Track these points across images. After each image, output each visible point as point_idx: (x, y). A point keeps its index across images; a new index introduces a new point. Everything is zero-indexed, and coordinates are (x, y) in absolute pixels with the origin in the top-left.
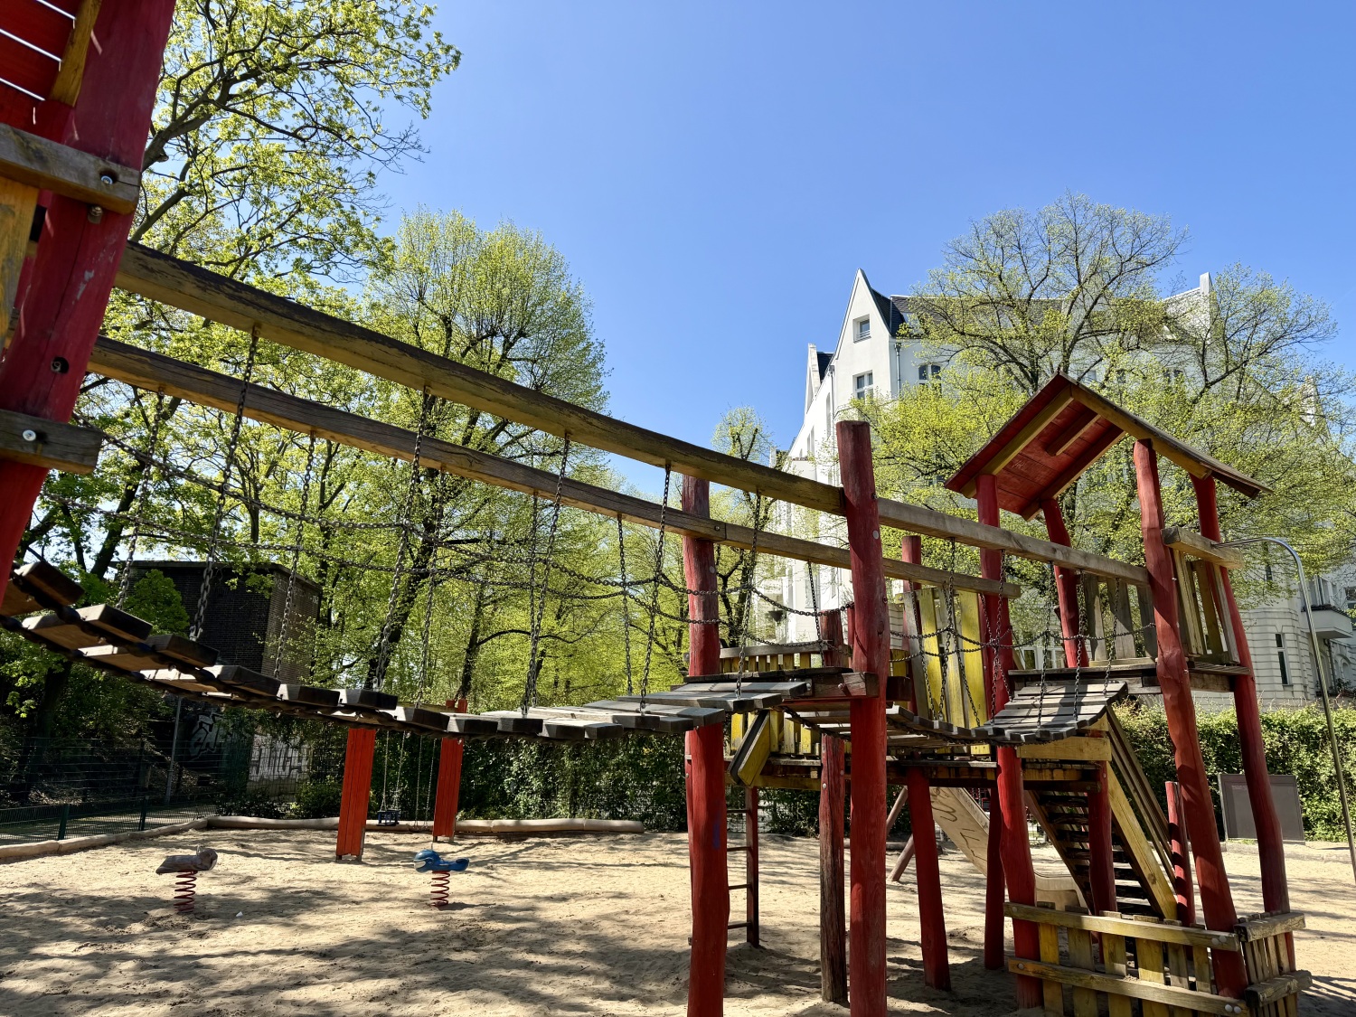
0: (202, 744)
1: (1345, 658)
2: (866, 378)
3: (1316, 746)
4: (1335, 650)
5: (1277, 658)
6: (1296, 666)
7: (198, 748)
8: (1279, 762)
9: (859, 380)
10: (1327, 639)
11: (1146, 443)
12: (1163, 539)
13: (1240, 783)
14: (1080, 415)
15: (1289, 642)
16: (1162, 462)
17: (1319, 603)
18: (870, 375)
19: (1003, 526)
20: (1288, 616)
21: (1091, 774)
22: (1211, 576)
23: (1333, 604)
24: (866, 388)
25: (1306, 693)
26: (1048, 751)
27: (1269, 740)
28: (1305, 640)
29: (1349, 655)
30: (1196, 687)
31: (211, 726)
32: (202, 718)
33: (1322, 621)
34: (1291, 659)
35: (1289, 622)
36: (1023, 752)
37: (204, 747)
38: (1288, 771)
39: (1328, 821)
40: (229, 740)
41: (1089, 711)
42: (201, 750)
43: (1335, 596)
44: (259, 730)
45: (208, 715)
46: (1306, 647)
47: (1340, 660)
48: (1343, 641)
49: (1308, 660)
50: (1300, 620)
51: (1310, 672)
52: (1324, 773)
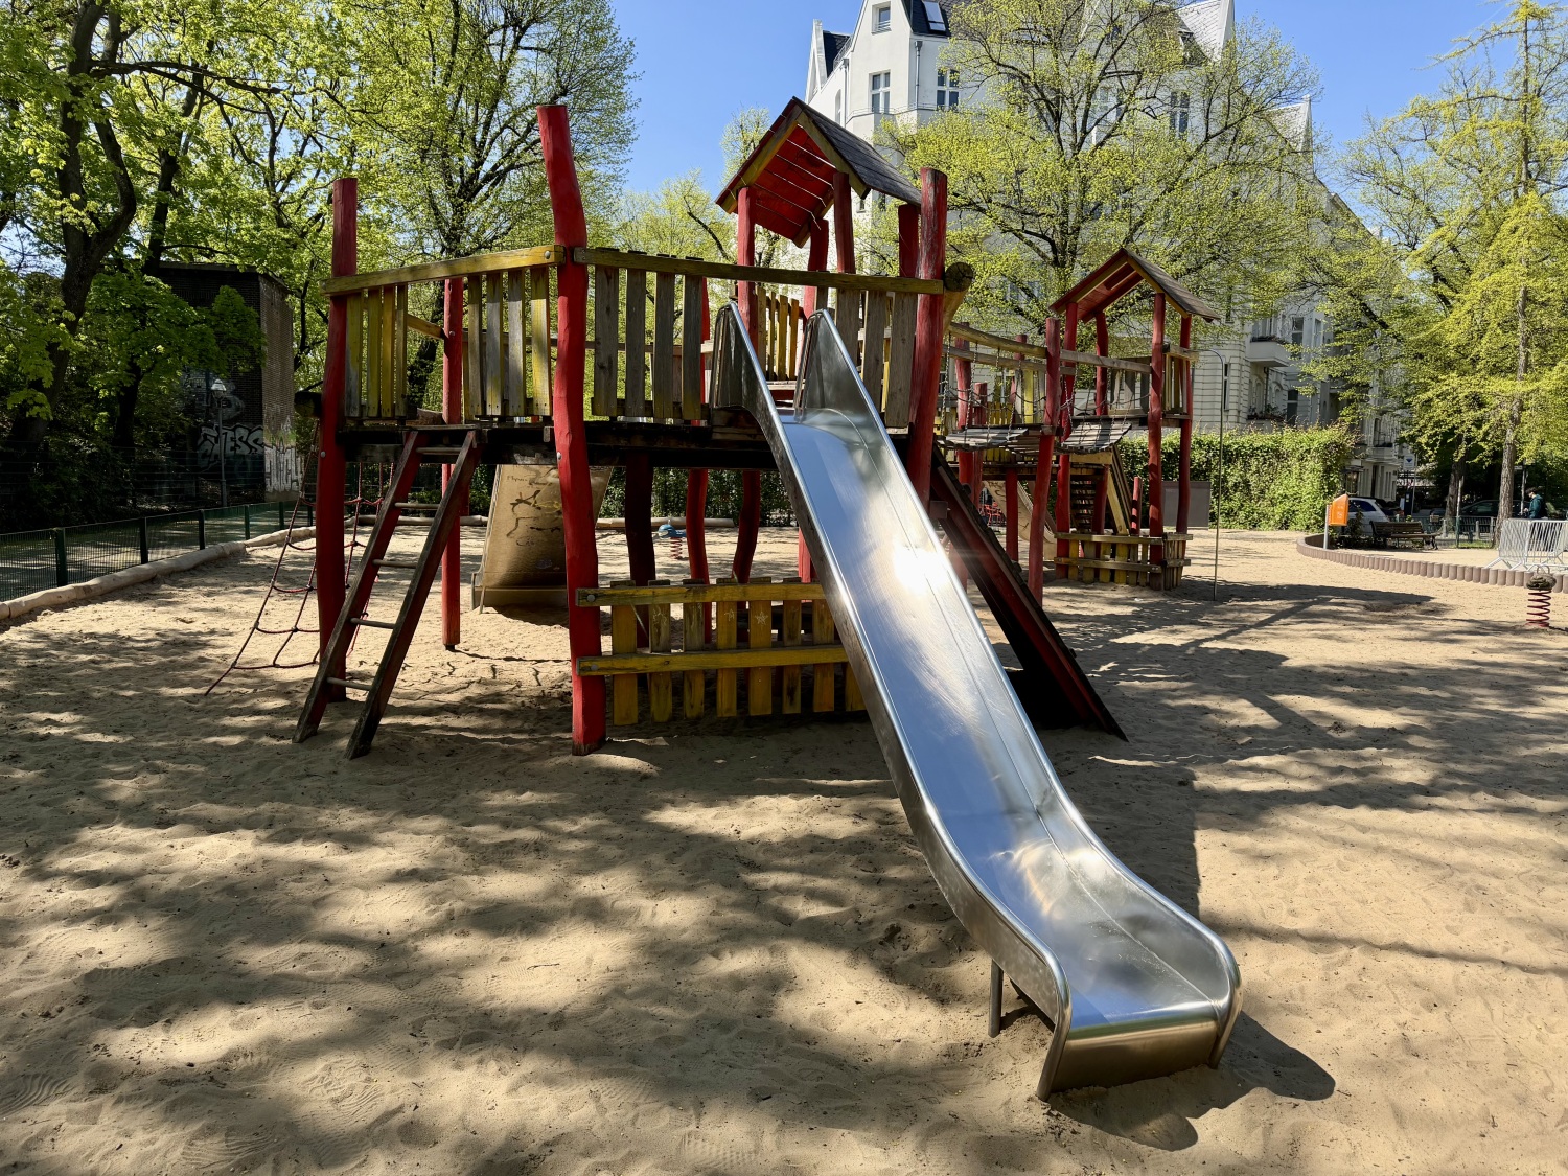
0: (210, 456)
1: (1279, 385)
2: (883, 78)
3: (1230, 461)
4: (1272, 378)
5: (1220, 386)
6: (1235, 393)
7: (207, 460)
8: (1201, 473)
9: (875, 78)
10: (1263, 369)
12: (1163, 349)
13: (1173, 487)
15: (1233, 373)
16: (1169, 307)
17: (1266, 334)
18: (887, 74)
21: (1100, 472)
23: (1279, 335)
24: (882, 90)
25: (1238, 417)
26: (1083, 459)
27: (1197, 456)
28: (1248, 369)
29: (1282, 382)
30: (1164, 425)
31: (217, 439)
32: (205, 430)
33: (1265, 352)
34: (1232, 386)
35: (1237, 354)
36: (1073, 458)
37: (212, 459)
38: (1207, 478)
39: (1228, 515)
40: (238, 451)
41: (1114, 438)
42: (210, 462)
43: (1283, 328)
44: (266, 442)
45: (211, 426)
46: (1247, 375)
47: (1274, 386)
48: (1281, 369)
49: (1247, 386)
50: (1247, 350)
51: (1246, 398)
52: (1232, 481)
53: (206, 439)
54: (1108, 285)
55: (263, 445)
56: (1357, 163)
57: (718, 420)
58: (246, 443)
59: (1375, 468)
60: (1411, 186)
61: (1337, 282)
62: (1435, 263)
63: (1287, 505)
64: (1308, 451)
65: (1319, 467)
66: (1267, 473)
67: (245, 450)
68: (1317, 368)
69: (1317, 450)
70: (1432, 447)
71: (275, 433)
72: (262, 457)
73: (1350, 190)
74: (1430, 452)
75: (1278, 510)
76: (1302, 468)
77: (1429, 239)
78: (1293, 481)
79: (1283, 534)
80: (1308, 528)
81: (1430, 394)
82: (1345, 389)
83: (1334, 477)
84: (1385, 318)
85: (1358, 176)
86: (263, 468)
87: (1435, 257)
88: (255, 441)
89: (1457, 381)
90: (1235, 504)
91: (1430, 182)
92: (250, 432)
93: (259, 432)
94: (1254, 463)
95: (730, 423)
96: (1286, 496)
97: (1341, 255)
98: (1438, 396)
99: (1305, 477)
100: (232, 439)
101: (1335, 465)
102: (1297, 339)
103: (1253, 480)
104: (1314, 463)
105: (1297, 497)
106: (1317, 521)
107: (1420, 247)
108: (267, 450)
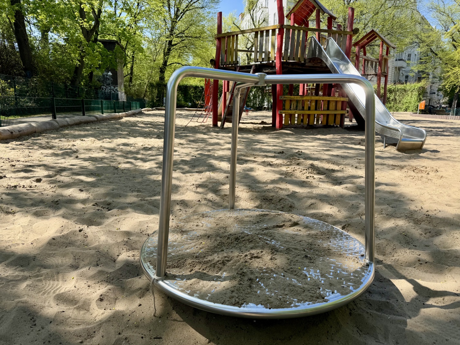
0: (104, 94)
1: (403, 74)
3: (391, 93)
4: (401, 72)
6: (390, 76)
10: (399, 69)
11: (383, 42)
12: (382, 56)
14: (374, 35)
16: (384, 44)
17: (400, 59)
19: (367, 55)
20: (392, 62)
22: (386, 60)
23: (404, 59)
25: (391, 83)
28: (394, 69)
29: (404, 73)
30: (382, 77)
31: (106, 89)
32: (102, 87)
33: (400, 64)
40: (111, 93)
42: (104, 96)
43: (405, 57)
44: (119, 90)
45: (104, 86)
46: (394, 71)
47: (401, 74)
48: (403, 69)
49: (393, 74)
50: (394, 63)
51: (393, 78)
52: (391, 98)
53: (103, 89)
54: (367, 39)
55: (118, 91)
56: (431, 5)
57: (307, 61)
58: (113, 90)
59: (430, 100)
60: (447, 12)
61: (423, 42)
62: (453, 35)
63: (407, 105)
64: (414, 89)
65: (417, 94)
66: (402, 96)
67: (113, 92)
68: (415, 68)
69: (417, 89)
70: (449, 88)
71: (120, 87)
72: (118, 94)
73: (429, 14)
74: (448, 90)
75: (404, 106)
76: (412, 94)
77: (452, 28)
78: (409, 98)
79: (406, 112)
80: (413, 111)
81: (450, 73)
82: (423, 74)
83: (421, 97)
84: (437, 52)
85: (431, 10)
86: (118, 97)
87: (453, 34)
88: (116, 90)
89: (458, 69)
90: (392, 105)
91: (453, 11)
92: (114, 87)
93: (117, 87)
94: (398, 93)
95: (309, 62)
96: (407, 102)
97: (424, 34)
98: (452, 74)
99: (412, 96)
100: (110, 89)
101: (422, 93)
102: (409, 59)
103: (397, 98)
104: (416, 93)
105: (410, 103)
106: (416, 109)
107: (449, 31)
108: (119, 92)
